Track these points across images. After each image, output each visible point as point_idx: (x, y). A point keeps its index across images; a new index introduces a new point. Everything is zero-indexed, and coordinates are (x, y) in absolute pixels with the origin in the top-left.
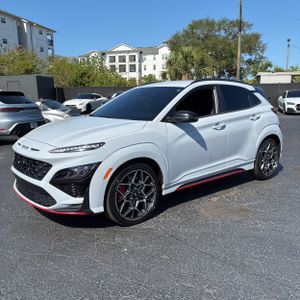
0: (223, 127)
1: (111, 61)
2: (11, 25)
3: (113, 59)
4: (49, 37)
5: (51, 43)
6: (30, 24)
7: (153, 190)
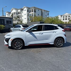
0: (42, 34)
1: (63, 17)
2: (40, 11)
3: (64, 17)
4: (48, 13)
5: (48, 14)
6: (44, 10)
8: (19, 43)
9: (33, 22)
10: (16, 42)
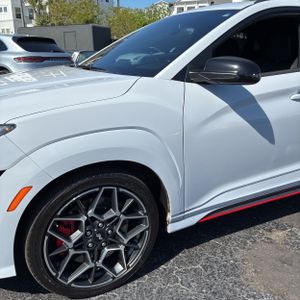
7: (144, 227)
8: (114, 221)
9: (53, 25)
10: (74, 210)
